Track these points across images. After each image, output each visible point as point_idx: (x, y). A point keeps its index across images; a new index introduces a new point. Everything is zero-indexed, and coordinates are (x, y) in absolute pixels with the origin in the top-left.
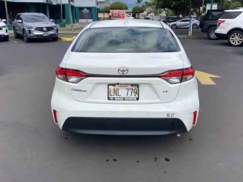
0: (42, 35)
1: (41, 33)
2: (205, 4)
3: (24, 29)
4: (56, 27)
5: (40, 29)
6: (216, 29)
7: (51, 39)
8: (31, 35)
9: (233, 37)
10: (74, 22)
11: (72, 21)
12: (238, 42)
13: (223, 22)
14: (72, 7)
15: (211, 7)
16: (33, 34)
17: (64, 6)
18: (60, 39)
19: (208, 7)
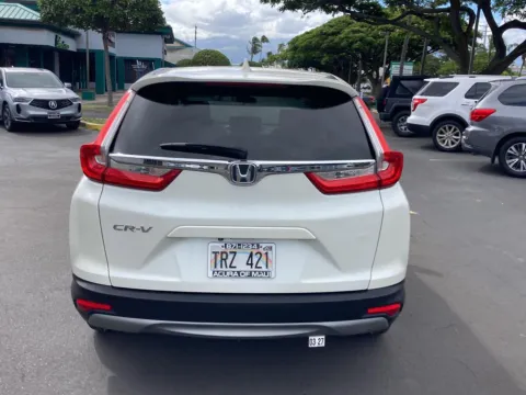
0: (45, 117)
1: (43, 112)
2: (388, 62)
3: (5, 103)
4: (75, 99)
5: (43, 103)
6: (409, 115)
7: (64, 125)
8: (21, 116)
9: (442, 133)
10: (114, 90)
11: (109, 87)
12: (453, 143)
13: (422, 101)
14: (112, 57)
15: (402, 69)
16: (25, 114)
17: (93, 53)
18: (84, 125)
19: (395, 69)
